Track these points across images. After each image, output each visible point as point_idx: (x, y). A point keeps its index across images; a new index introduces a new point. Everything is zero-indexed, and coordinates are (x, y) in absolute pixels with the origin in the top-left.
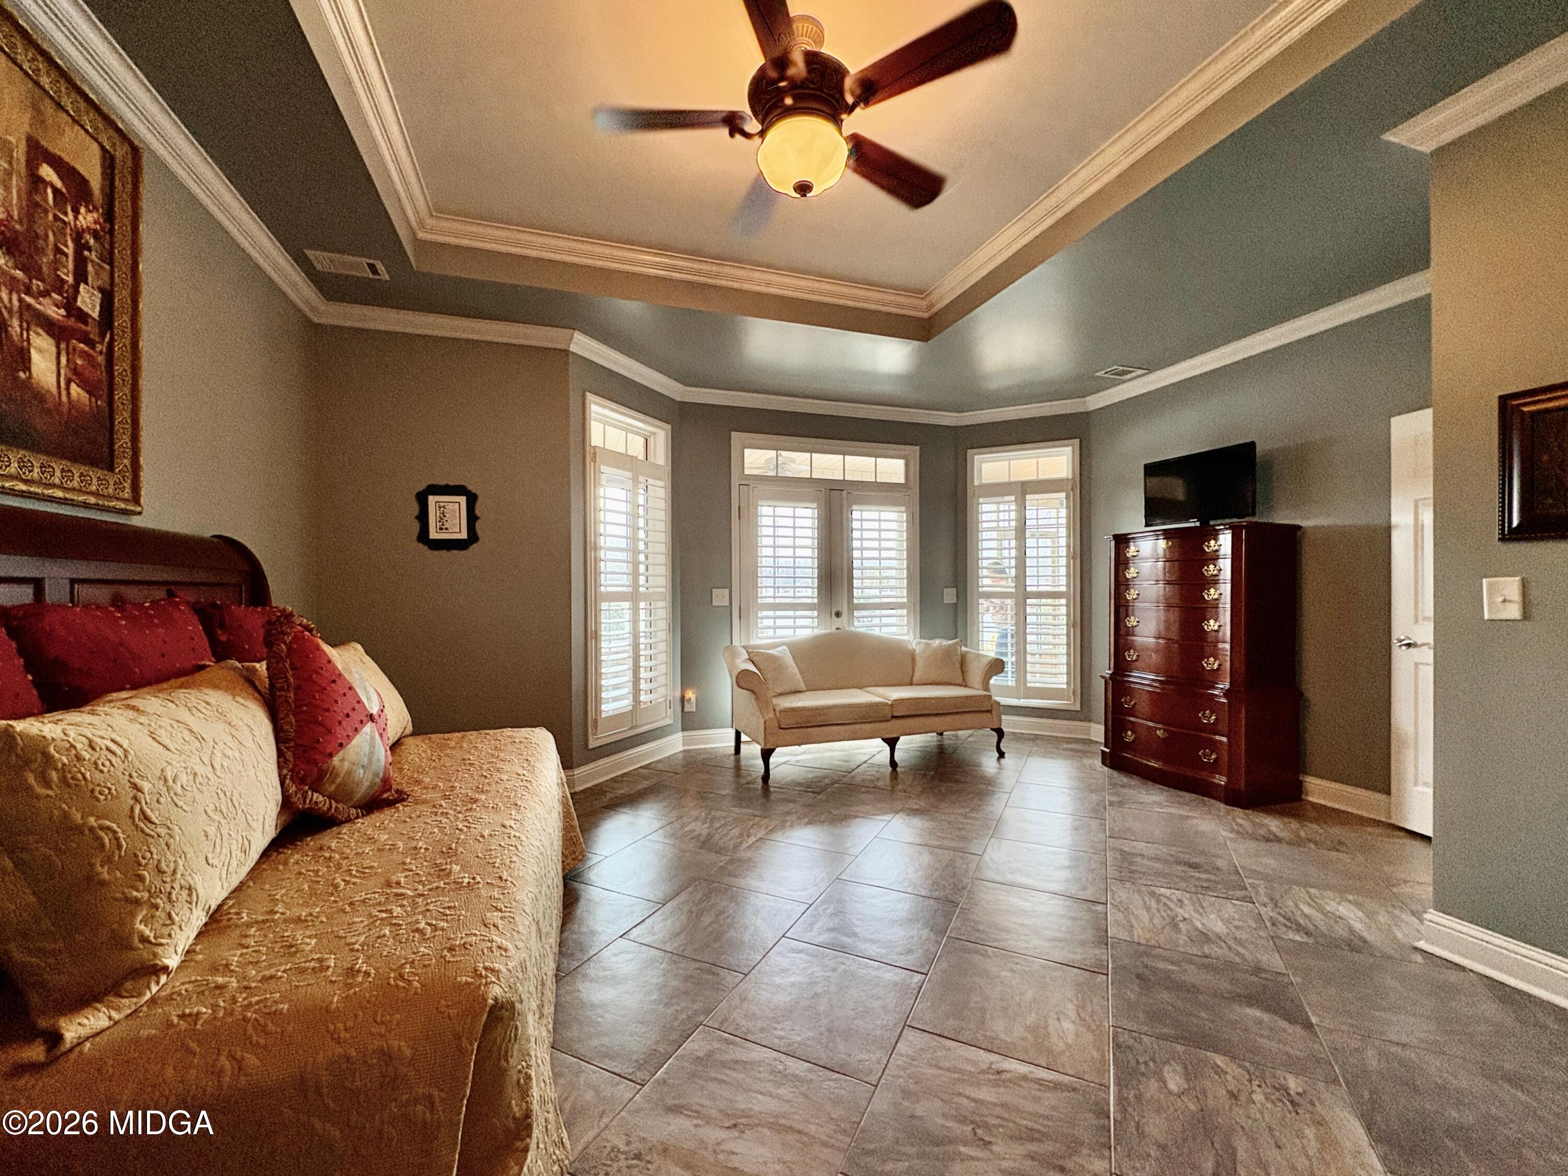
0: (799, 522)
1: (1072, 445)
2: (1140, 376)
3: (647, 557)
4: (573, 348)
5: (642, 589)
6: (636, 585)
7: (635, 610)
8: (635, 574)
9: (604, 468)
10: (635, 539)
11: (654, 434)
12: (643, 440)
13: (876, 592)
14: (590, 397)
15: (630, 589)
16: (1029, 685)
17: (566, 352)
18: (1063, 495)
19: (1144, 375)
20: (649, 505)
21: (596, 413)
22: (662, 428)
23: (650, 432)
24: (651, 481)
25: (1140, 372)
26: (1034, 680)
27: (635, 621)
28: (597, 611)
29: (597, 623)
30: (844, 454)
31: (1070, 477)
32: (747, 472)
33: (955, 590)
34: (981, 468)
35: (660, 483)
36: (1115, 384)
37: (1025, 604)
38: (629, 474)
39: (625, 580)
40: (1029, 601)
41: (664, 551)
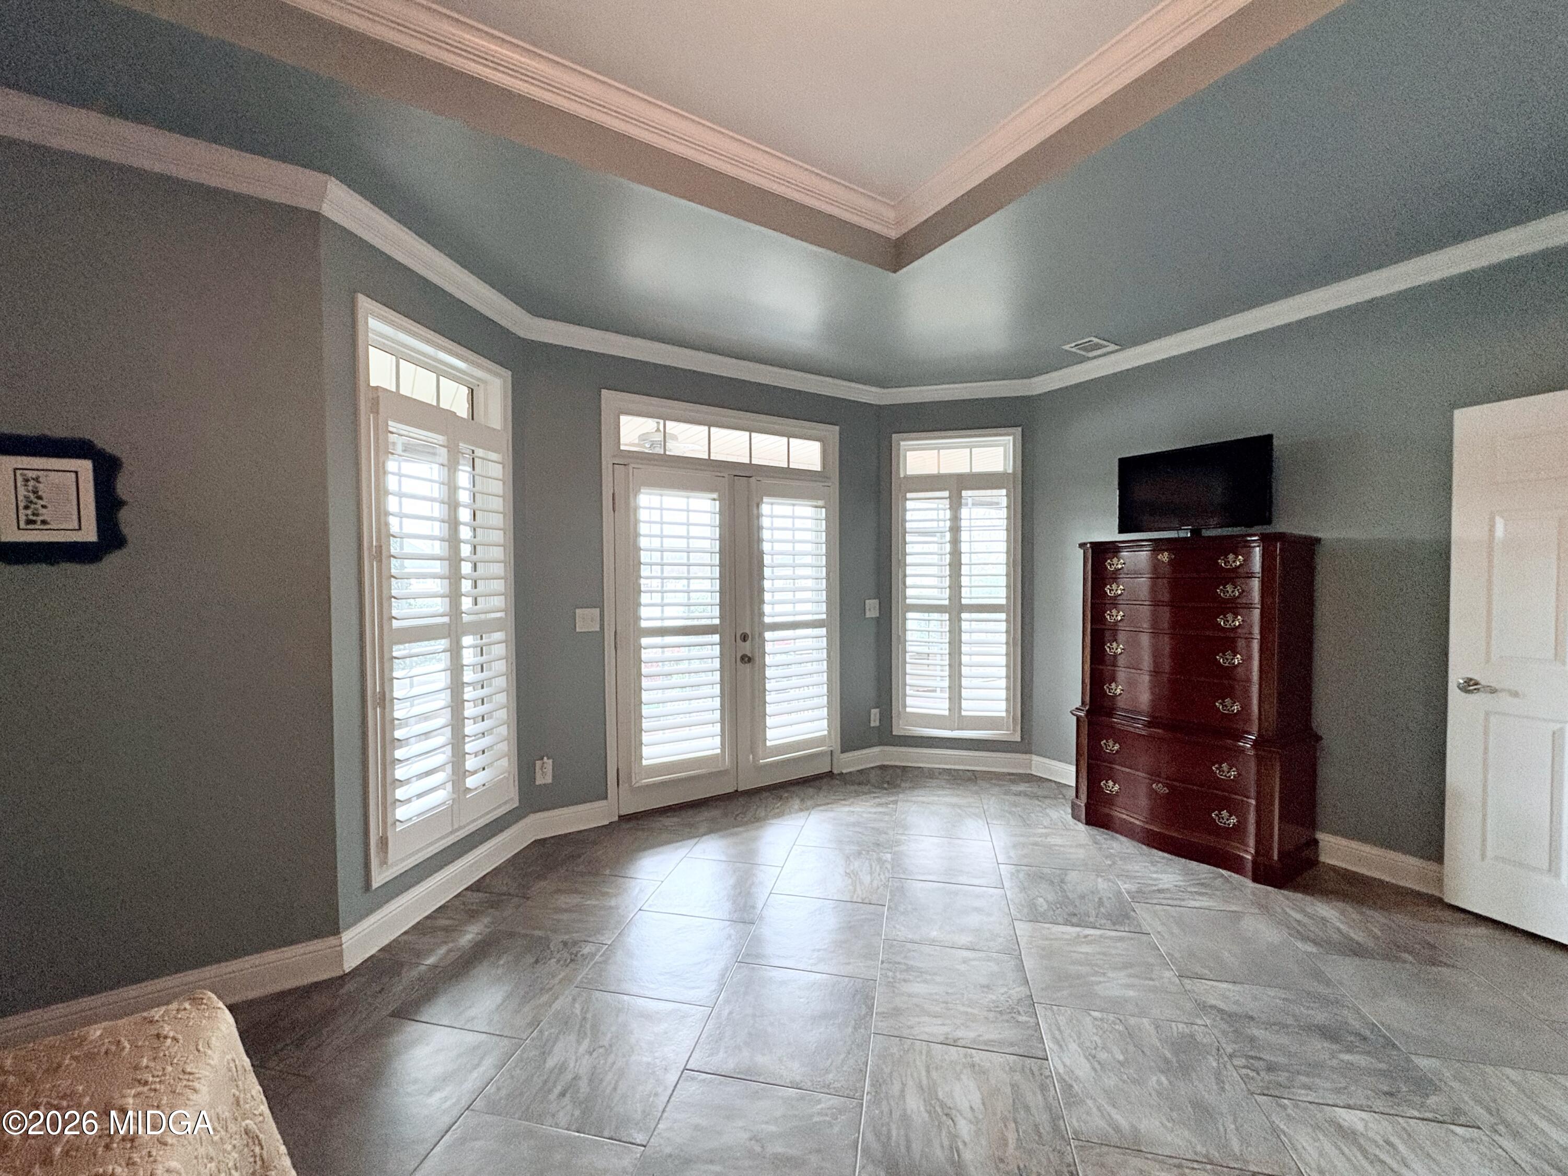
0: (694, 518)
1: (1013, 434)
2: (1112, 352)
3: (475, 568)
4: (327, 210)
5: (466, 618)
6: (455, 610)
7: (455, 651)
8: (454, 596)
9: (393, 425)
10: (453, 541)
11: (485, 382)
12: (465, 391)
13: (788, 608)
14: (364, 302)
15: (446, 619)
16: (963, 713)
17: (315, 218)
18: (1004, 492)
19: (1117, 351)
20: (477, 488)
21: (374, 331)
22: (497, 375)
23: (479, 379)
24: (479, 452)
25: (1112, 347)
26: (969, 708)
27: (456, 668)
28: (386, 661)
29: (387, 680)
30: (751, 430)
31: (1010, 471)
32: (622, 448)
33: (877, 601)
34: (905, 456)
35: (494, 456)
36: (1083, 360)
37: (960, 620)
38: (441, 439)
39: (440, 605)
40: (964, 616)
41: (502, 557)
